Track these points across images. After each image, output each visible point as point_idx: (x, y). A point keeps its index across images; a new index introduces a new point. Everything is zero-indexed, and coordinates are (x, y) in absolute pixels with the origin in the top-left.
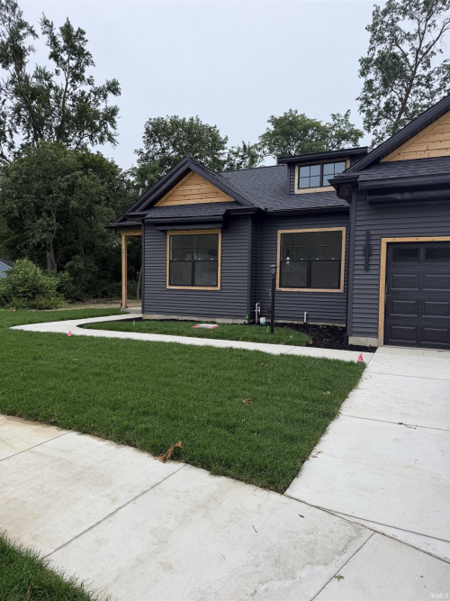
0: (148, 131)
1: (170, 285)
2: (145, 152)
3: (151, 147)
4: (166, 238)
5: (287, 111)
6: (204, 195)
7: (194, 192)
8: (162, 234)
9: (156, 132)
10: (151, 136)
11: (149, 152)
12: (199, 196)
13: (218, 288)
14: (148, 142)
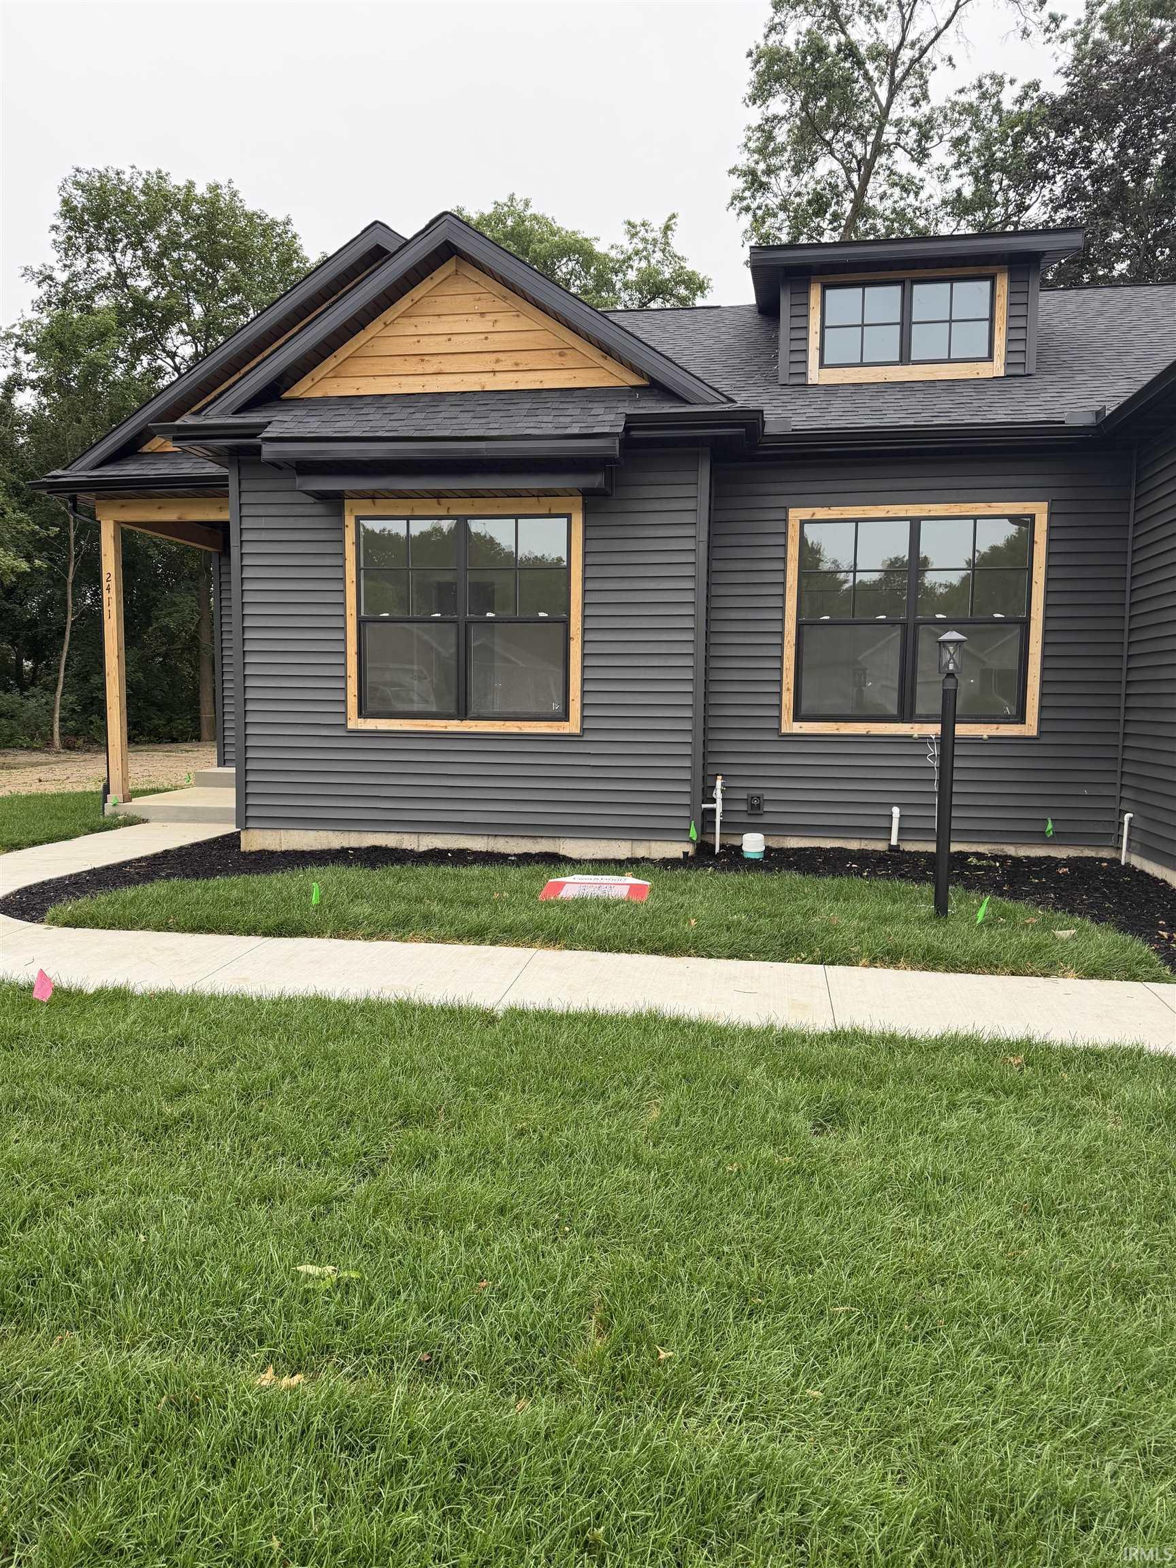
0: (68, 209)
1: (361, 714)
2: (62, 276)
3: (80, 264)
4: (341, 529)
5: (504, 199)
6: (507, 362)
7: (459, 344)
8: (319, 509)
9: (100, 215)
10: (79, 226)
11: (75, 277)
12: (487, 362)
13: (572, 726)
14: (69, 247)
